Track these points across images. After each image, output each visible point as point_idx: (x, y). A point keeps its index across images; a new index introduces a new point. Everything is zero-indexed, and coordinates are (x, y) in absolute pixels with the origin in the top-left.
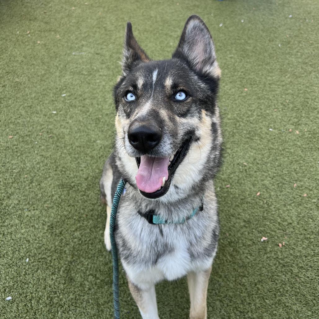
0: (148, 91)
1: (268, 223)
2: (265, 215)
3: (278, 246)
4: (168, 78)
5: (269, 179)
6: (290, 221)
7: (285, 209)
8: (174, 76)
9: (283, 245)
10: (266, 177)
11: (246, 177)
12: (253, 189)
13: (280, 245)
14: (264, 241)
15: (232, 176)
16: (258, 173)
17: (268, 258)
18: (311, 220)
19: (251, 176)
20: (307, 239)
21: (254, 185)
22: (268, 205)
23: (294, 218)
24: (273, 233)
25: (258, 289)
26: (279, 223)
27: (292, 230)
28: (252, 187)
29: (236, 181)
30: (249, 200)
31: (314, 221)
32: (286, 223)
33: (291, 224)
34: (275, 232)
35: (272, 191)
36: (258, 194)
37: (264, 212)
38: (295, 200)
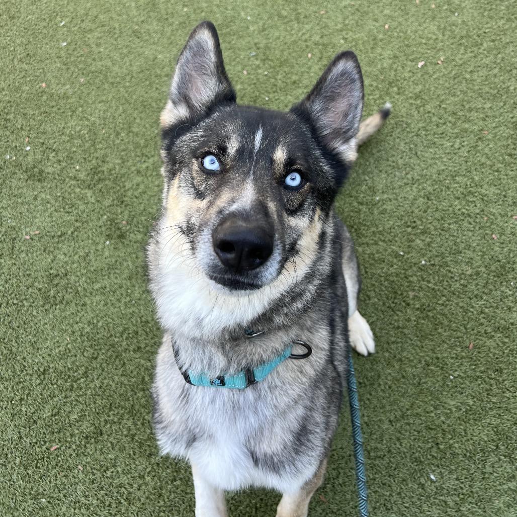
0: (244, 162)
1: (415, 49)
2: (406, 43)
3: (438, 64)
4: (280, 147)
5: (388, 7)
6: (434, 37)
7: (422, 28)
8: (289, 145)
9: (442, 62)
10: (383, 6)
11: (363, 16)
12: (377, 24)
13: (439, 62)
14: (422, 66)
15: (347, 22)
16: (372, 7)
17: (435, 79)
18: (454, 27)
19: (367, 13)
20: (460, 44)
21: (376, 20)
22: (403, 32)
23: (437, 33)
24: (426, 55)
25: (445, 109)
26: (425, 44)
27: (441, 44)
28: (375, 23)
29: (355, 25)
30: (381, 36)
31: (457, 26)
32: (431, 42)
33: (437, 39)
34: (427, 53)
35: (398, 17)
36: (387, 26)
37: (404, 41)
38: (426, 16)
